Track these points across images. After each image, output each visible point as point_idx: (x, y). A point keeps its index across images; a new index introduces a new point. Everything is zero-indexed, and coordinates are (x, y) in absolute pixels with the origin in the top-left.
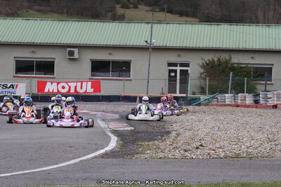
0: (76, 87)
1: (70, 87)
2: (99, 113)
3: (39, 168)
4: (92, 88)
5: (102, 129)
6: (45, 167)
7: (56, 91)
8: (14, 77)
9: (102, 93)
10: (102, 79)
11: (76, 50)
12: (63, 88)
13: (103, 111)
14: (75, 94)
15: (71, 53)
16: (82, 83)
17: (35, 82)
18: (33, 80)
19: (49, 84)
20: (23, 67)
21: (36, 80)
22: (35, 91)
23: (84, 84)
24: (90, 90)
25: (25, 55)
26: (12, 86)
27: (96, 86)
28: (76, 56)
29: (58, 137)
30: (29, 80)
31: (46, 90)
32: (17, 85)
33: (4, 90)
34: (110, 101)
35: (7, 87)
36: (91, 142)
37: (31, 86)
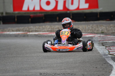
0: (65, 2)
1: (57, 2)
2: (97, 36)
4: (86, 2)
5: (101, 56)
7: (37, 8)
9: (101, 9)
12: (48, 3)
13: (102, 33)
24: (84, 6)
29: (42, 68)
31: (25, 8)
34: (112, 19)
36: (86, 73)
37: (4, 2)
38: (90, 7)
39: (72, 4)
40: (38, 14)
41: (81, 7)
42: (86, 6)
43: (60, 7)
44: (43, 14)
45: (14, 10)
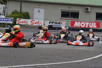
0: (89, 25)
1: (86, 24)
3: (74, 61)
4: (96, 25)
5: (101, 44)
6: (76, 60)
7: (79, 26)
8: (60, 19)
10: (101, 22)
11: (89, 8)
12: (83, 25)
13: (101, 36)
14: (88, 28)
15: (87, 9)
16: (91, 23)
17: (70, 21)
18: (69, 20)
19: (76, 23)
20: (65, 15)
21: (71, 20)
22: (70, 26)
23: (92, 23)
24: (95, 26)
25: (66, 9)
26: (59, 23)
27: (98, 25)
28: (89, 10)
30: (67, 21)
31: (75, 26)
32: (62, 23)
33: (55, 25)
35: (57, 23)
36: (97, 50)
37: (68, 23)
38: (97, 27)
39: (91, 25)
40: (79, 28)
41: (94, 27)
42: (96, 27)
43: (87, 26)
44: (81, 28)
45: (71, 26)
